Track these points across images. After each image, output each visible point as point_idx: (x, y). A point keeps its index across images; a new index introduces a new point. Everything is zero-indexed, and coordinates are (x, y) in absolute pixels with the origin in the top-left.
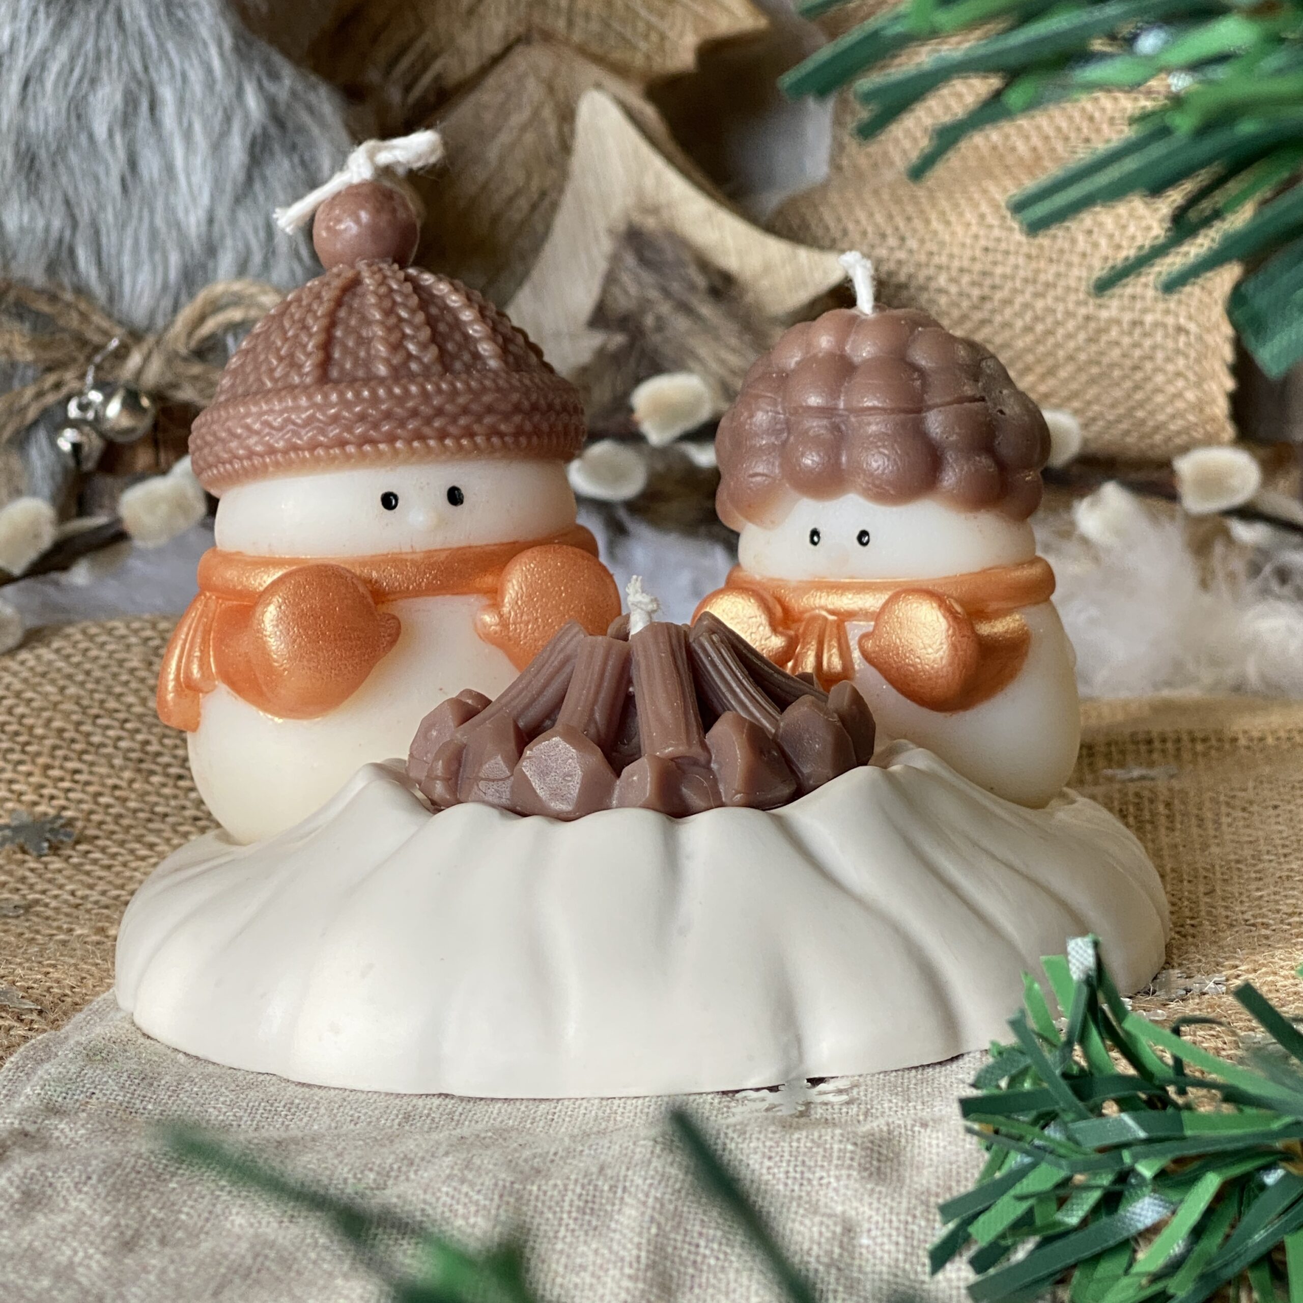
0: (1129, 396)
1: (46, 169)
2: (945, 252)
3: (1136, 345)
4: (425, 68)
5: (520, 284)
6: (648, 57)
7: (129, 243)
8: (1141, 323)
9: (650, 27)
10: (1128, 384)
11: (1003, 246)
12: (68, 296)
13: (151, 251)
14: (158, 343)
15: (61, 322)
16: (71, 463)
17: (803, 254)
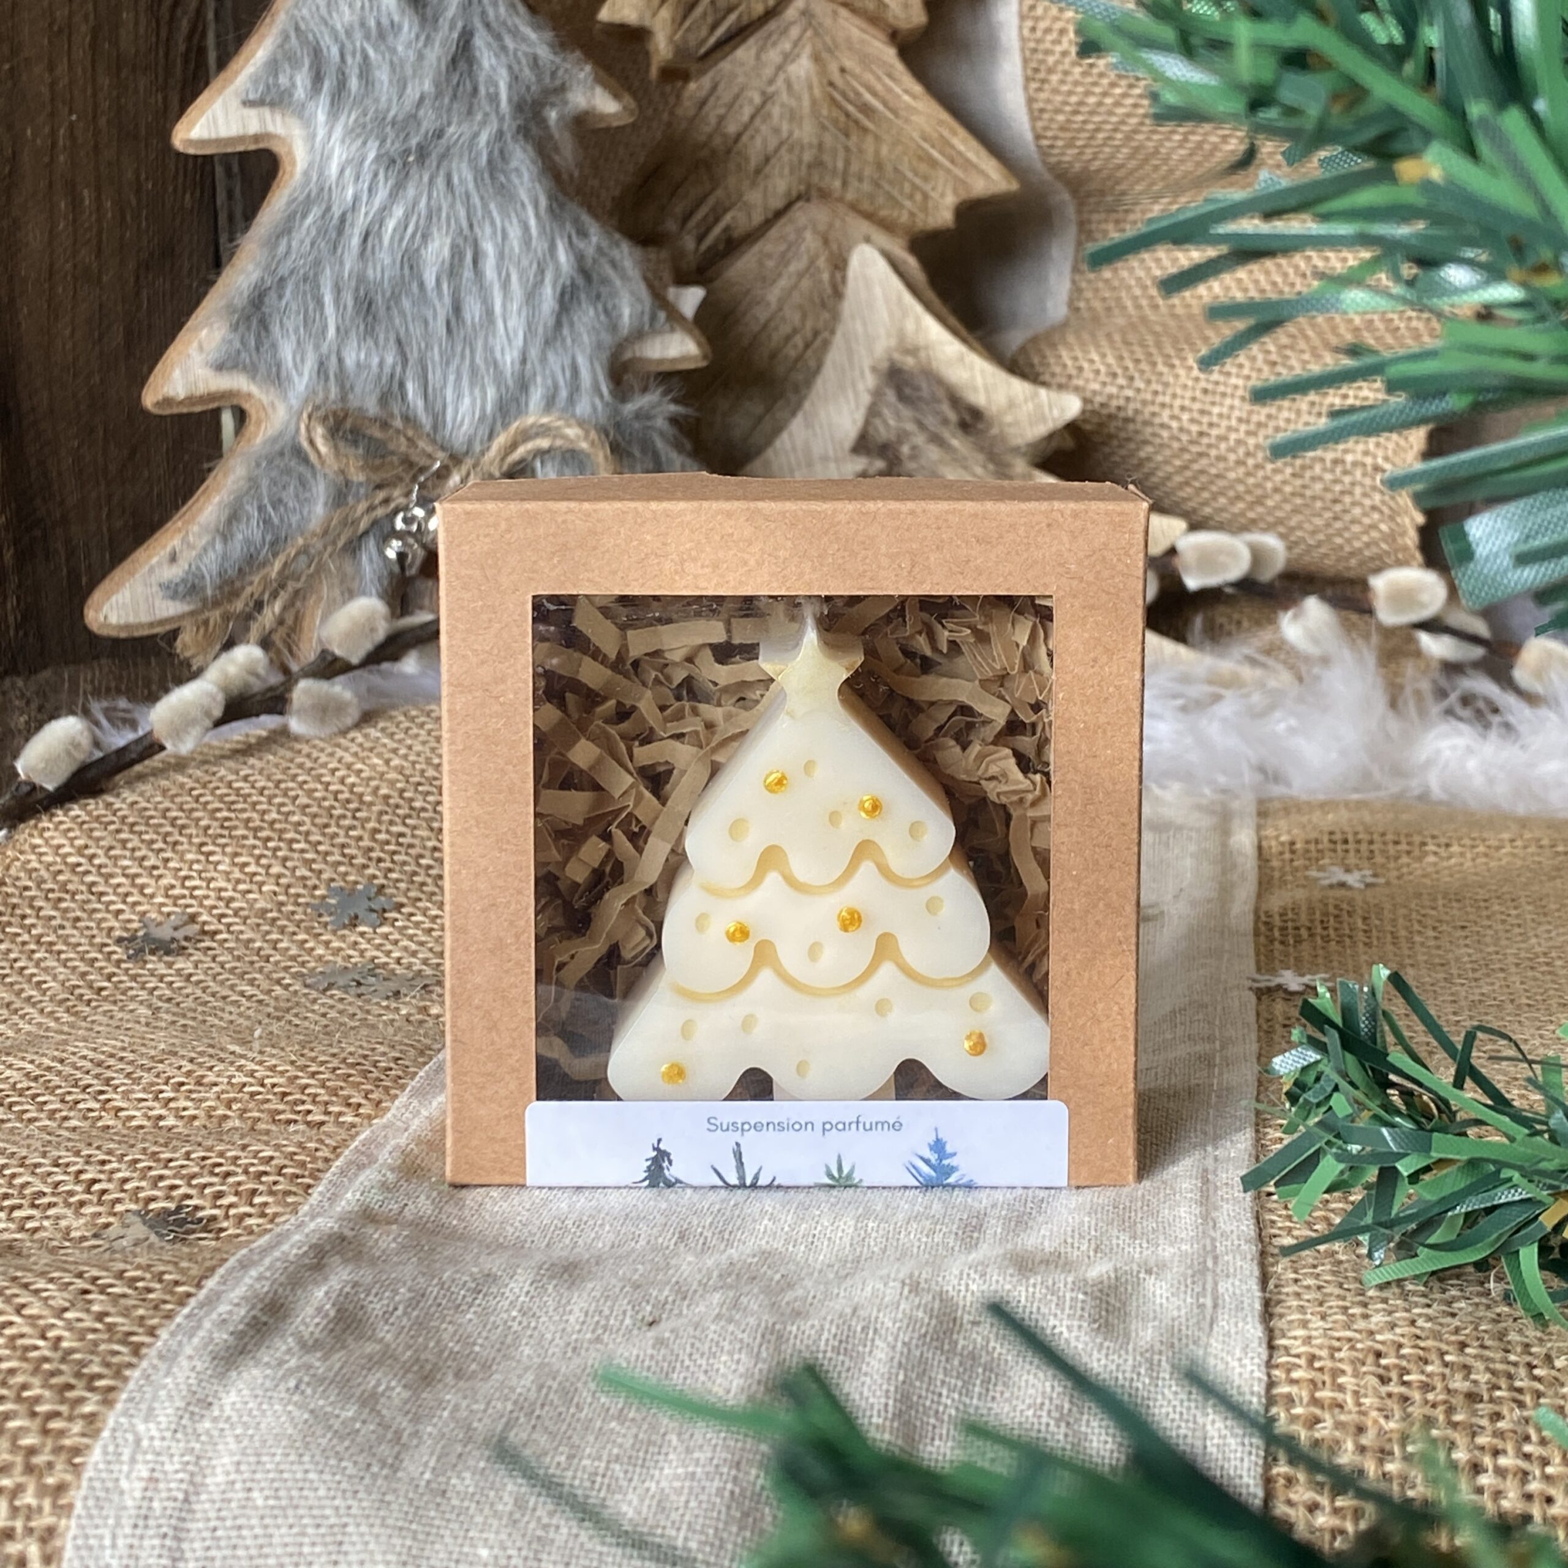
0: (1328, 525)
1: (382, 312)
2: (1170, 391)
3: (1336, 481)
4: (717, 220)
5: (794, 414)
6: (912, 214)
7: (452, 378)
8: (1343, 462)
9: (915, 187)
10: (1328, 515)
11: (1221, 388)
12: (398, 423)
13: (472, 385)
14: (475, 466)
15: (391, 446)
16: (396, 569)
17: (1043, 392)
